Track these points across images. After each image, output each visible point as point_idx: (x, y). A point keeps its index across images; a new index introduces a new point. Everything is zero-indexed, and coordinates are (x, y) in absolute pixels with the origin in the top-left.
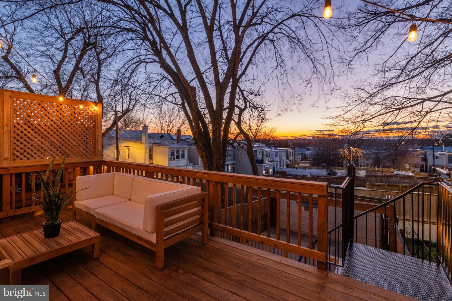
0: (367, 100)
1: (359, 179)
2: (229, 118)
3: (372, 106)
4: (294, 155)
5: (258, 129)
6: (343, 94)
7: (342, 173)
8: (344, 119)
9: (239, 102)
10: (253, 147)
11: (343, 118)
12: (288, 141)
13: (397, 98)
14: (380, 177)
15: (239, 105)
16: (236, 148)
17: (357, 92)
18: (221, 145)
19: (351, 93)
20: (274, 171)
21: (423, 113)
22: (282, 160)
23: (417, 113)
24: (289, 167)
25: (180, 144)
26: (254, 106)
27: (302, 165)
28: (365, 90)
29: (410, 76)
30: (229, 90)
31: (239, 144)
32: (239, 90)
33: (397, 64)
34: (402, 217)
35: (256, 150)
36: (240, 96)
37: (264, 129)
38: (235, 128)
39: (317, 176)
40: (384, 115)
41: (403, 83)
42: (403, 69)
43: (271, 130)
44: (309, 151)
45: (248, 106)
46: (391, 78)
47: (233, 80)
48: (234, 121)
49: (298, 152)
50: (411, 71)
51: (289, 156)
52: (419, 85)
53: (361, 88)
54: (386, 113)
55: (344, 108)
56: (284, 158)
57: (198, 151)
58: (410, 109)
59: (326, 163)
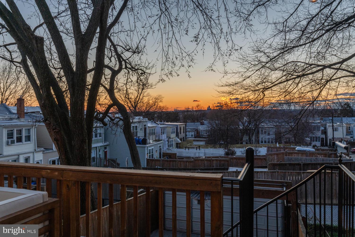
0: (268, 65)
1: (260, 159)
2: (97, 83)
3: (273, 72)
4: (185, 131)
5: (138, 97)
6: (241, 57)
7: (241, 152)
8: (242, 87)
9: (111, 61)
10: (132, 123)
11: (242, 85)
12: (178, 113)
13: (299, 64)
14: (281, 155)
15: (111, 65)
16: (108, 125)
17: (256, 54)
18: (84, 122)
19: (250, 56)
20: (160, 153)
21: (323, 81)
22: (170, 138)
23: (318, 81)
24: (180, 148)
25: (22, 120)
26: (132, 67)
27: (195, 143)
28: (265, 53)
29: (311, 39)
30: (95, 44)
31: (112, 120)
32: (110, 44)
33: (297, 24)
34: (304, 201)
35: (136, 127)
36: (111, 52)
37: (147, 97)
38: (106, 97)
39: (213, 157)
40: (285, 83)
41: (303, 46)
42: (304, 31)
43: (156, 99)
44: (203, 126)
45: (124, 67)
46: (291, 40)
47: (100, 30)
48: (105, 87)
49: (190, 128)
50: (312, 33)
51: (179, 133)
52: (319, 49)
53: (261, 50)
54: (287, 80)
55: (242, 73)
56: (173, 136)
57: (49, 132)
58: (311, 76)
59: (223, 140)
